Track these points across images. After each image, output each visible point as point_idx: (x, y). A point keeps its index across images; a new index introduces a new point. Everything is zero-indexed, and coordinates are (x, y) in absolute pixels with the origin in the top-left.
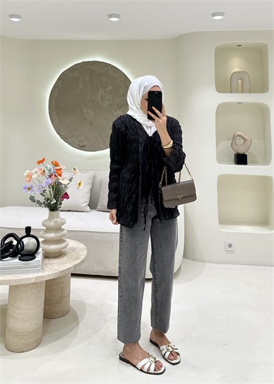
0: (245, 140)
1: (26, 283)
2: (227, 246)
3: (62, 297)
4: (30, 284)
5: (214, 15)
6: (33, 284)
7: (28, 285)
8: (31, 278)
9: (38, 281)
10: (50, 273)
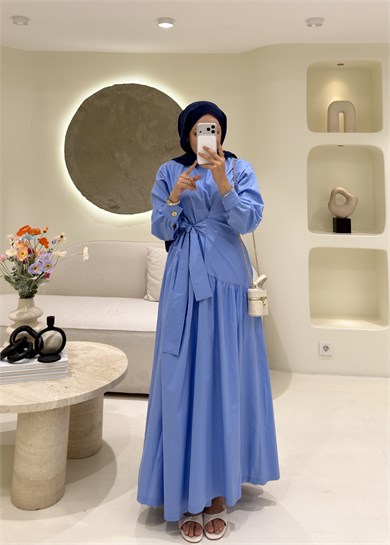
0: (348, 198)
2: (321, 349)
6: (54, 410)
7: (46, 412)
8: (51, 403)
9: (61, 406)
10: (78, 394)
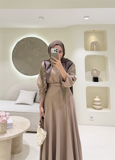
0: (97, 71)
1: (3, 140)
2: (90, 118)
3: (19, 144)
4: (5, 140)
5: (85, 17)
6: (6, 140)
7: (4, 141)
8: (5, 138)
9: (9, 139)
10: (14, 135)
